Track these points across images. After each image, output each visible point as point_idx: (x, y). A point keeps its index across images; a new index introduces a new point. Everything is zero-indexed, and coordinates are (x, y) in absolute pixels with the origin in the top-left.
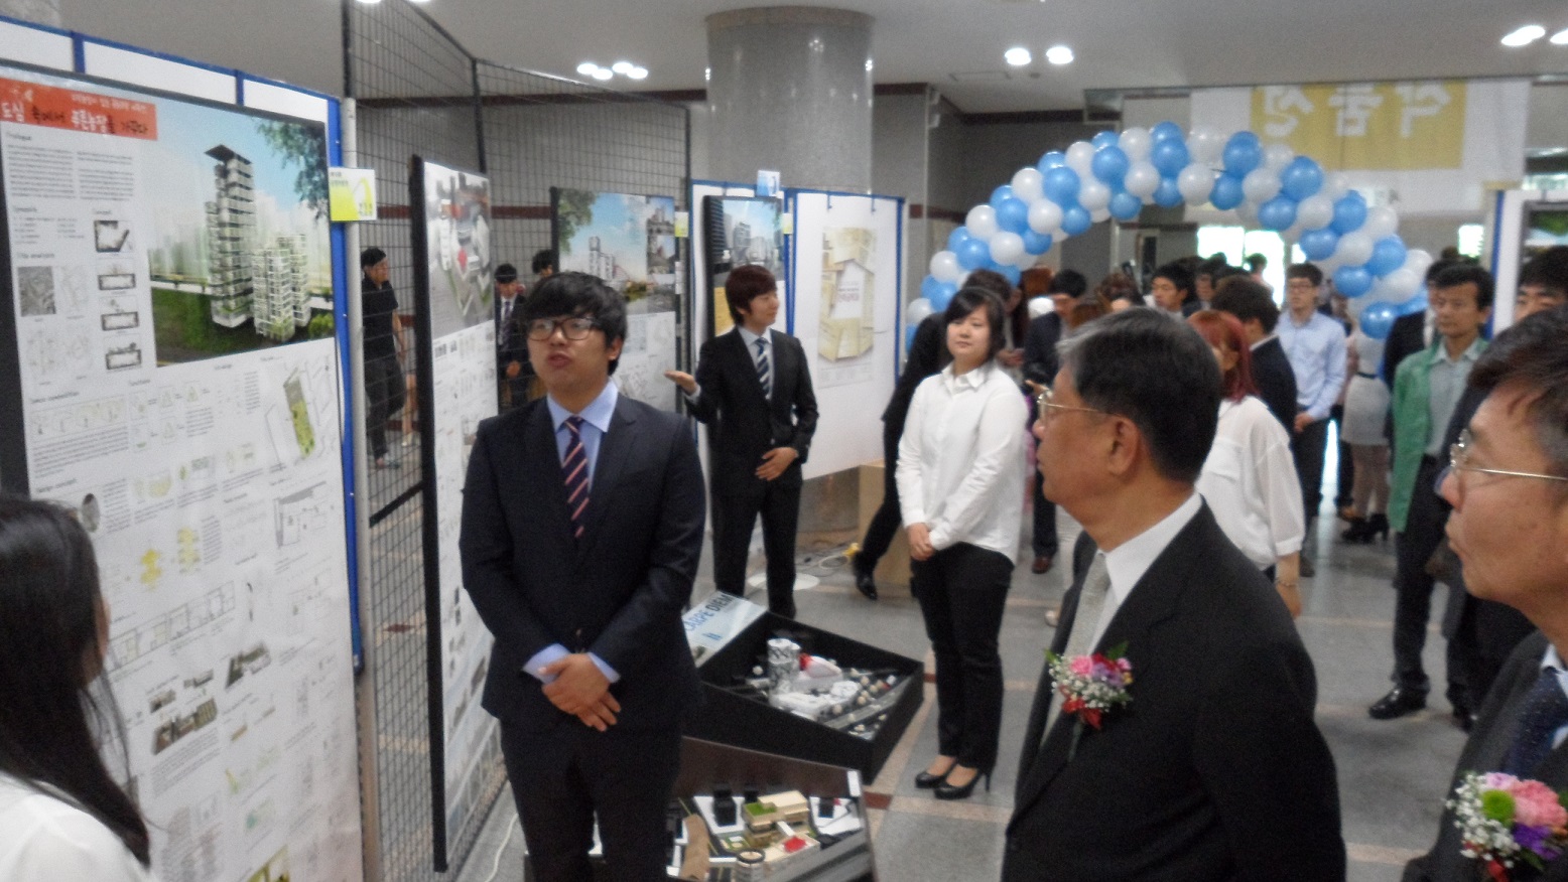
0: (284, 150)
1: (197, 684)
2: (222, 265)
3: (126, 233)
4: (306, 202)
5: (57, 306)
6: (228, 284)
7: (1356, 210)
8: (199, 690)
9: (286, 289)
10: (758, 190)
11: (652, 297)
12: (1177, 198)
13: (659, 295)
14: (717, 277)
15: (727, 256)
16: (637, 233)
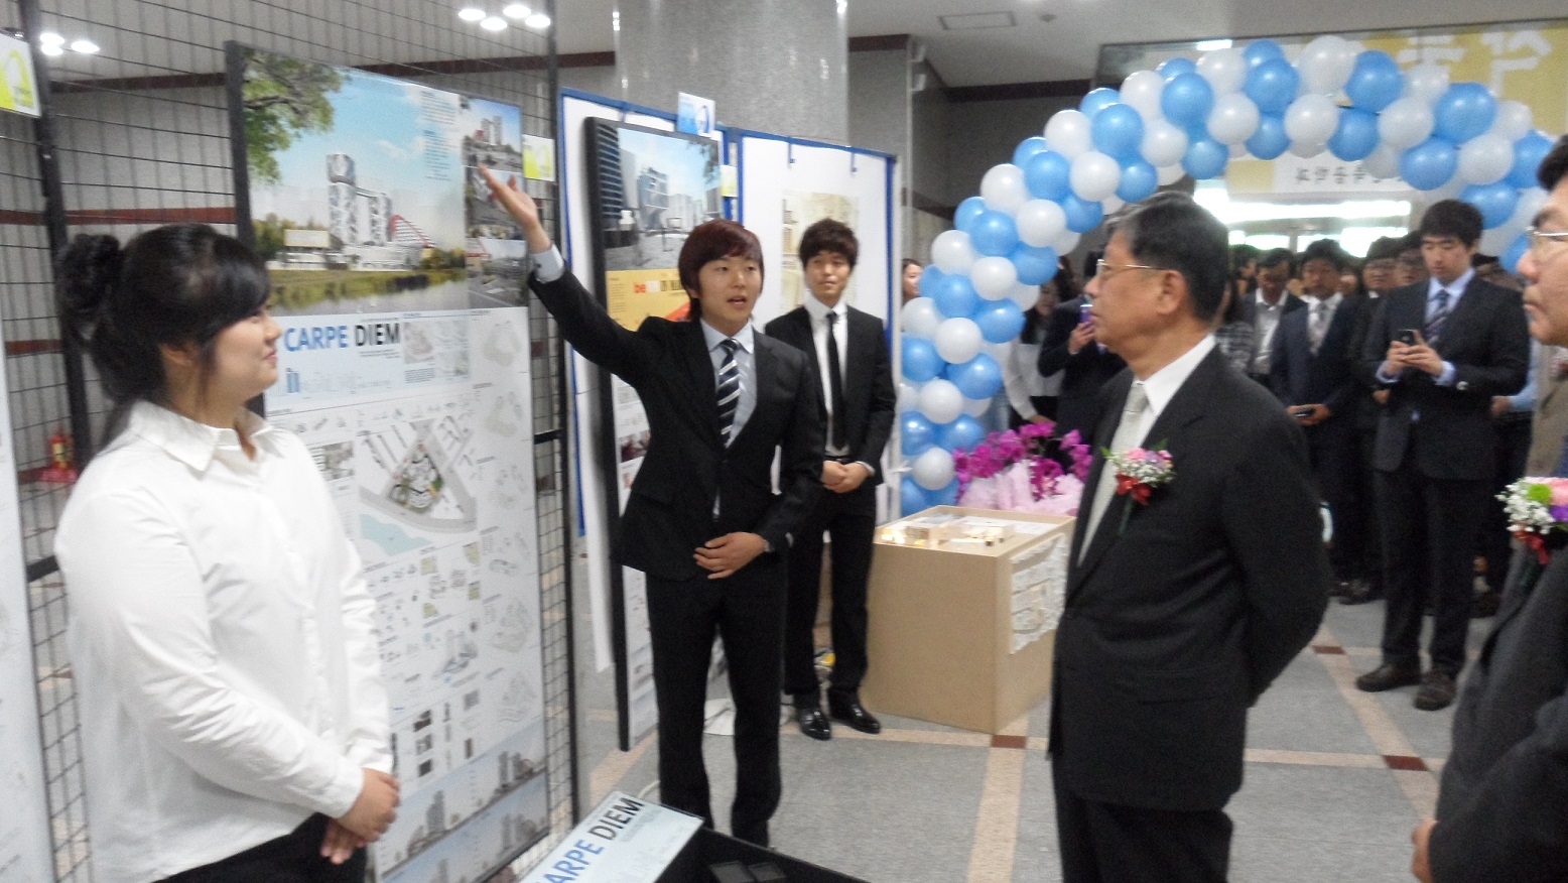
10: (680, 122)
11: (478, 280)
12: (1283, 145)
13: (493, 276)
14: (610, 253)
15: (626, 219)
16: (445, 160)
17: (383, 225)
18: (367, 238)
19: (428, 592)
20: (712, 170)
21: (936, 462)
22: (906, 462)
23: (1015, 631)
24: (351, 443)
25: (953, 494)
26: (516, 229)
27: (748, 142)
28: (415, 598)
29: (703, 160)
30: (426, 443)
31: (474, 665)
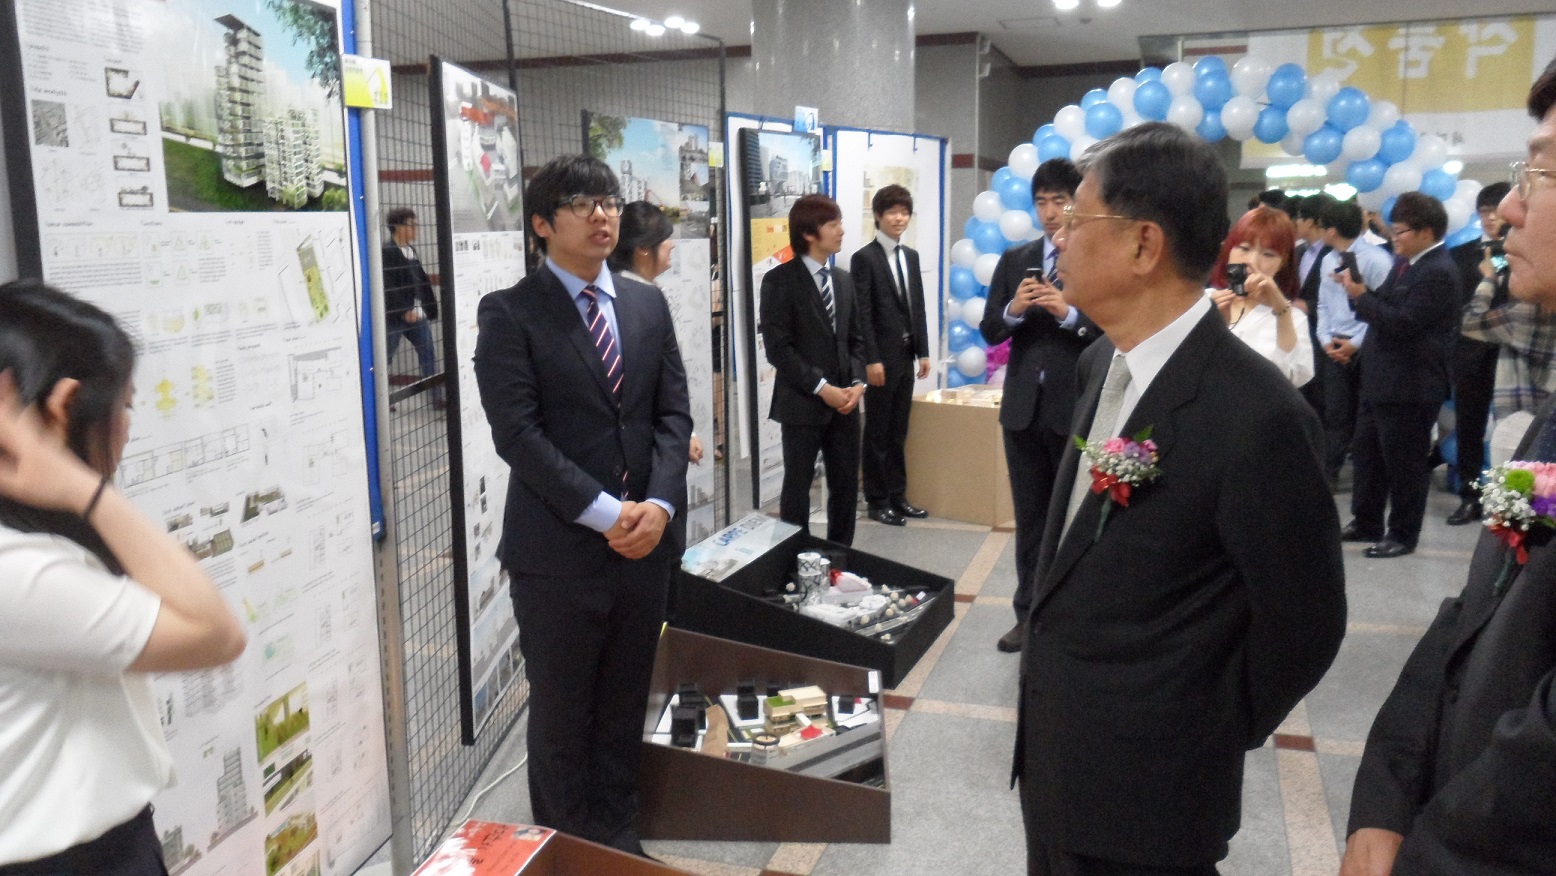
0: (295, 27)
1: (214, 514)
2: (232, 127)
3: (137, 84)
4: (317, 80)
5: (70, 139)
6: (239, 145)
7: (1404, 139)
8: (216, 519)
9: (298, 160)
10: (796, 125)
11: (688, 223)
13: (693, 222)
14: (753, 208)
15: (763, 188)
16: (670, 160)
20: (816, 155)
21: (973, 357)
22: (952, 356)
25: (984, 379)
26: (704, 195)
27: (840, 134)
29: (810, 148)
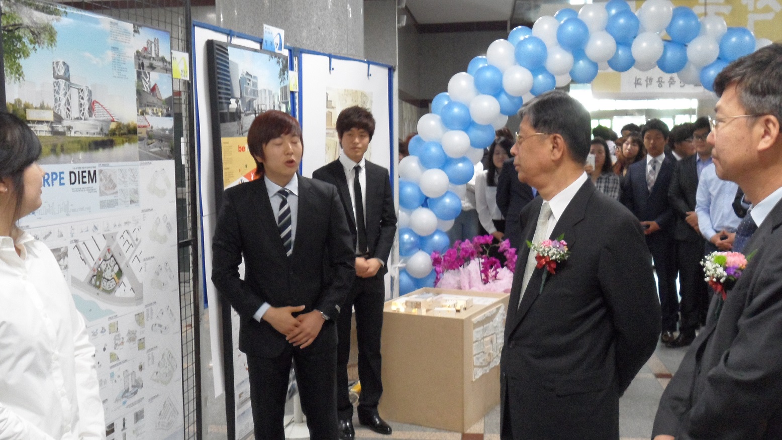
10: (264, 43)
11: (145, 142)
12: (631, 63)
13: (154, 140)
14: (223, 126)
15: (233, 105)
16: (123, 66)
17: (87, 107)
18: (77, 115)
19: (114, 345)
20: (284, 74)
21: (421, 261)
22: (402, 261)
23: (475, 366)
24: (67, 248)
25: (432, 281)
26: (167, 110)
27: (305, 57)
28: (104, 349)
29: (278, 68)
30: (112, 248)
31: (141, 393)
